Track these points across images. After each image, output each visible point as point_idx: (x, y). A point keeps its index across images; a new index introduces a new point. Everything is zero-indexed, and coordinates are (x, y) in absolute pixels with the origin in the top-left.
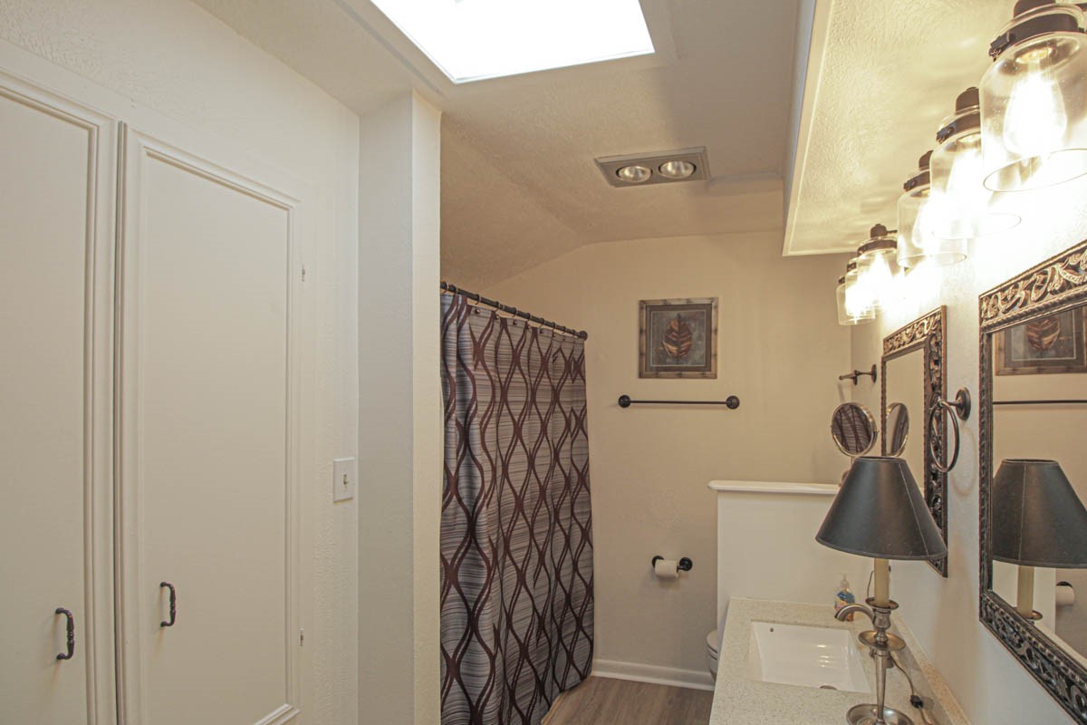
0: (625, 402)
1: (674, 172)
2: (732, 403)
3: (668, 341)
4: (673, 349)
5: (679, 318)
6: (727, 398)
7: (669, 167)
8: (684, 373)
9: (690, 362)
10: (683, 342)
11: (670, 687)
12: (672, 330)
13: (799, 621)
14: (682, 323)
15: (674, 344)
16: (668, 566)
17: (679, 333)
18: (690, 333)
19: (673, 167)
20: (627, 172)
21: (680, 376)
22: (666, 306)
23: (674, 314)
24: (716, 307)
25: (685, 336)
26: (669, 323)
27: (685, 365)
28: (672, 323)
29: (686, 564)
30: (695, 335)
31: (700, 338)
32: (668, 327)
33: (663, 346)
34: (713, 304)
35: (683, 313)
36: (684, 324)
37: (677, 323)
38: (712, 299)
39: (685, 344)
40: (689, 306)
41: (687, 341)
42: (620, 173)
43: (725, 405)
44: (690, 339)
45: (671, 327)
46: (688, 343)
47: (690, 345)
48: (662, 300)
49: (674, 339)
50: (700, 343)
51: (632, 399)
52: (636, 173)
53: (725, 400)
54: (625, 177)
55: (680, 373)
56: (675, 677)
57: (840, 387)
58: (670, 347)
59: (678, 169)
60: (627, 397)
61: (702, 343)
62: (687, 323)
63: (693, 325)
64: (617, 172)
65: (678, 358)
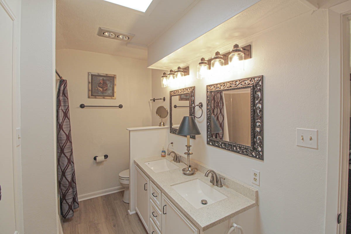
0: (82, 106)
1: (121, 38)
2: (121, 106)
3: (99, 87)
4: (101, 89)
5: (103, 80)
6: (119, 105)
7: (121, 36)
8: (105, 97)
9: (107, 94)
10: (104, 87)
11: (102, 196)
12: (100, 83)
13: (155, 160)
14: (104, 82)
15: (102, 88)
16: (100, 158)
17: (103, 84)
18: (107, 85)
19: (122, 37)
20: (107, 33)
21: (104, 98)
22: (99, 76)
23: (101, 78)
24: (116, 78)
25: (105, 86)
26: (100, 81)
27: (105, 95)
28: (101, 81)
29: (106, 157)
30: (109, 85)
31: (110, 86)
32: (99, 82)
33: (97, 88)
34: (115, 77)
35: (104, 78)
36: (105, 82)
37: (102, 81)
38: (115, 75)
39: (105, 88)
40: (106, 76)
41: (106, 87)
42: (105, 34)
43: (118, 107)
44: (107, 87)
45: (100, 82)
46: (106, 88)
47: (107, 89)
48: (97, 73)
49: (101, 86)
50: (110, 88)
51: (85, 105)
52: (109, 34)
53: (118, 106)
54: (106, 35)
55: (104, 97)
56: (103, 193)
57: (149, 102)
58: (100, 89)
59: (123, 37)
60: (83, 105)
61: (111, 88)
62: (106, 81)
63: (108, 82)
64: (104, 33)
65: (103, 92)
